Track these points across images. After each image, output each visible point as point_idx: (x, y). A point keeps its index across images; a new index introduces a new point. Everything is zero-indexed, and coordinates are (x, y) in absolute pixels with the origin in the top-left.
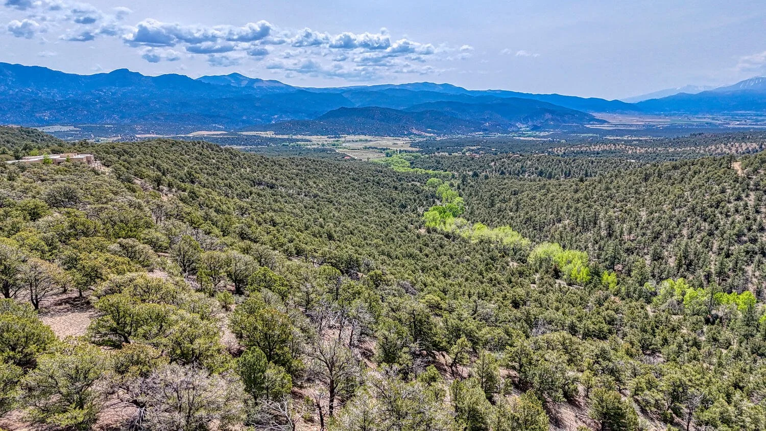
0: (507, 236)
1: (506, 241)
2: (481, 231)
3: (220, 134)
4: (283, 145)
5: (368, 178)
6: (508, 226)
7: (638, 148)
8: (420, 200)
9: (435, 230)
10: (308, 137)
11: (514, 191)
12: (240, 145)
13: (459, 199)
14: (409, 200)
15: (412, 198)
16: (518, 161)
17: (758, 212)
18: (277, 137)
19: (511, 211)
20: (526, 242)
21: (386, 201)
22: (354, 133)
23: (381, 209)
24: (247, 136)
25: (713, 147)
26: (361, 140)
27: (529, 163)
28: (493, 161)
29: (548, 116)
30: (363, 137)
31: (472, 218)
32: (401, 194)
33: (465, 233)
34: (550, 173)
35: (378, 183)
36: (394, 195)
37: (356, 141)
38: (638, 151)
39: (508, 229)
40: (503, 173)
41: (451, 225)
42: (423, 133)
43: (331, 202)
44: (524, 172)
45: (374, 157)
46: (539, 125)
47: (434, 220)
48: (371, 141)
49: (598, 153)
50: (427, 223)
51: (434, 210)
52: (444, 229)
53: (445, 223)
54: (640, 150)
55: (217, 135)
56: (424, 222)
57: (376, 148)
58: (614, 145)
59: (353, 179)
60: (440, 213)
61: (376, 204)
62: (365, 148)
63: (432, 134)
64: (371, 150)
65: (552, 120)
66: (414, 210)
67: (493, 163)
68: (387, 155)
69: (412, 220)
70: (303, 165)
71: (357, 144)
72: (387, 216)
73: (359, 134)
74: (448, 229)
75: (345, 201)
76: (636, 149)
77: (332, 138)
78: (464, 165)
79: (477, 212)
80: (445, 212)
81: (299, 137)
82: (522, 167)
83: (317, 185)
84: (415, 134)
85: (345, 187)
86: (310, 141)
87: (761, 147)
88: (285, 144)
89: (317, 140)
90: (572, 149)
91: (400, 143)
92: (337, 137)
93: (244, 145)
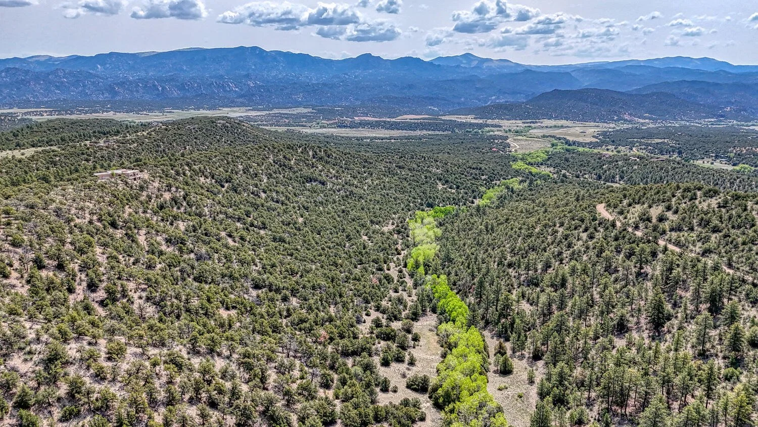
3: (421, 119)
22: (556, 118)
24: (443, 120)
26: (555, 126)
42: (636, 119)
55: (418, 119)
62: (544, 136)
63: (647, 120)
71: (548, 130)
73: (561, 119)
77: (527, 123)
84: (626, 120)
86: (500, 127)
88: (469, 130)
91: (591, 131)
92: (533, 123)
93: (432, 130)
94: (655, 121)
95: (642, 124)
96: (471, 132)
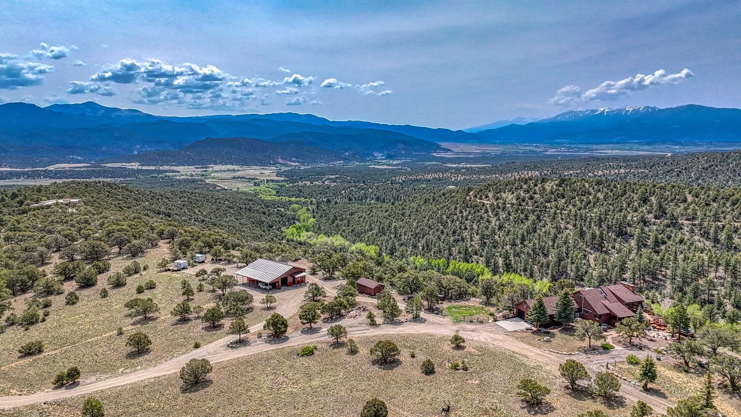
0: (338, 241)
1: (337, 243)
2: (323, 239)
3: (84, 167)
4: (152, 177)
5: (241, 206)
6: (339, 235)
7: (460, 176)
8: (284, 222)
9: (292, 241)
10: (175, 168)
11: (352, 213)
12: (107, 178)
13: (312, 220)
14: (274, 222)
15: (277, 220)
16: (362, 189)
17: (467, 219)
18: (144, 168)
19: (345, 226)
20: (347, 243)
21: (257, 223)
22: (221, 163)
23: (253, 228)
24: (112, 168)
25: (510, 175)
26: (229, 170)
27: (370, 190)
28: (344, 189)
29: (401, 146)
30: (230, 167)
31: (318, 231)
32: (268, 218)
33: (312, 241)
34: (384, 199)
35: (249, 210)
36: (263, 219)
37: (224, 171)
38: (459, 178)
39: (339, 237)
40: (350, 199)
41: (304, 236)
42: (289, 163)
43: (216, 225)
44: (366, 198)
45: (244, 187)
46: (393, 154)
47: (293, 234)
48: (238, 170)
49: (429, 181)
50: (287, 237)
51: (293, 227)
52: (299, 240)
53: (300, 236)
54: (460, 177)
56: (285, 236)
57: (244, 178)
58: (442, 173)
59: (229, 207)
60: (297, 229)
61: (250, 226)
62: (234, 178)
63: (297, 164)
64: (239, 179)
65: (404, 149)
66: (278, 229)
67: (344, 191)
68: (255, 184)
69: (276, 235)
70: (185, 197)
71: (225, 173)
72: (258, 233)
73: (226, 164)
74: (302, 239)
75: (226, 224)
76: (458, 176)
77: (200, 168)
78: (321, 193)
79: (322, 228)
80: (300, 229)
81: (167, 168)
82: (365, 194)
83: (202, 213)
84: (281, 164)
85: (224, 214)
86: (179, 172)
87: (541, 175)
88: (154, 175)
89: (185, 171)
90: (411, 177)
91: (267, 172)
92: (205, 167)
93: (110, 177)
94: (303, 164)
95: (295, 166)
96: (156, 177)
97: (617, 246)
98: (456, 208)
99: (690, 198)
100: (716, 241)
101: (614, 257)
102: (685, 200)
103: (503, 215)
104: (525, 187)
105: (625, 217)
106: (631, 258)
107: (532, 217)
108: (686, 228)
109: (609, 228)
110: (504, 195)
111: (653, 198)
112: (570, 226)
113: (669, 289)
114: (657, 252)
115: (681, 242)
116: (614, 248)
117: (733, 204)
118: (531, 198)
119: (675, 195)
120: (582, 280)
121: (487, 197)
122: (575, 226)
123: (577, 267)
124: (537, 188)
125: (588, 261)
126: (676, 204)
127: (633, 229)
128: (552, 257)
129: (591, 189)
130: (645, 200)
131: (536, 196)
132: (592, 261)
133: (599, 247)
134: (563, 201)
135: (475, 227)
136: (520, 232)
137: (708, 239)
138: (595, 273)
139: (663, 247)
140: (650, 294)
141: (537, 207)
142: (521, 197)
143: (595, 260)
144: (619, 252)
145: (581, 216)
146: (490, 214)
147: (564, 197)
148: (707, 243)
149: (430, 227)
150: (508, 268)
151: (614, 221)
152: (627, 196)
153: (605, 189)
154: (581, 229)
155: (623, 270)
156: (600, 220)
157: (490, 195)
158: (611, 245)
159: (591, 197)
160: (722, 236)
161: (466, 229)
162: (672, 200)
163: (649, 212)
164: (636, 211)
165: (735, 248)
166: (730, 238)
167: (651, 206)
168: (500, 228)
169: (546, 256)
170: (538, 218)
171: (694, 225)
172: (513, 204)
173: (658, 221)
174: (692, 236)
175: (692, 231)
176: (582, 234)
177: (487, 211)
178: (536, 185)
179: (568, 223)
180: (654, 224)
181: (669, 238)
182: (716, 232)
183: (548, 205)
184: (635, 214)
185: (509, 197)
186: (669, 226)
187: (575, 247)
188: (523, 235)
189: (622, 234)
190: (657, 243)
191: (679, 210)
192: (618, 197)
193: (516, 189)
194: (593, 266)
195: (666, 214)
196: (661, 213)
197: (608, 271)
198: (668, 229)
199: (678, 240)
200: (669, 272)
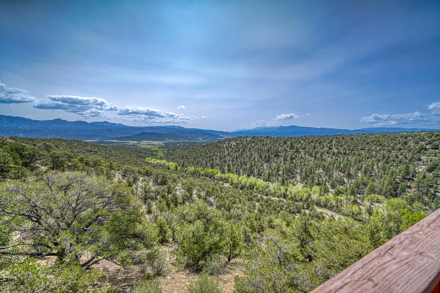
6: (165, 160)
10: (129, 142)
18: (118, 141)
29: (207, 136)
30: (149, 141)
37: (146, 143)
42: (169, 140)
45: (149, 147)
46: (205, 138)
48: (151, 142)
57: (151, 144)
63: (172, 141)
64: (149, 145)
65: (209, 137)
77: (138, 142)
81: (126, 141)
84: (167, 141)
89: (132, 143)
92: (140, 142)
94: (174, 141)
97: (275, 160)
98: (213, 148)
99: (302, 142)
100: (315, 157)
101: (274, 165)
102: (300, 143)
103: (230, 150)
104: (240, 139)
105: (278, 149)
106: (281, 165)
107: (241, 150)
108: (302, 153)
109: (272, 154)
110: (232, 143)
111: (288, 142)
112: (256, 153)
113: (298, 178)
114: (292, 163)
115: (301, 158)
116: (274, 161)
117: (319, 143)
118: (242, 143)
119: (297, 141)
120: (261, 175)
121: (225, 143)
122: (258, 153)
123: (259, 170)
124: (244, 140)
125: (264, 167)
126: (297, 144)
127: (281, 154)
128: (248, 166)
129: (265, 140)
130: (285, 143)
131: (244, 143)
132: (265, 167)
133: (268, 161)
134: (254, 144)
135: (218, 154)
136: (236, 155)
137: (312, 156)
138: (266, 172)
139: (294, 160)
140: (291, 181)
141: (244, 146)
142: (238, 143)
143: (266, 167)
144: (276, 163)
145: (261, 149)
146: (225, 149)
147: (254, 143)
148: (312, 158)
149: (201, 155)
150: (229, 171)
151: (274, 150)
152: (278, 141)
153: (270, 140)
154: (260, 154)
155: (278, 170)
156: (268, 151)
157: (226, 143)
158: (273, 160)
159: (265, 142)
160: (318, 155)
161: (215, 155)
162: (296, 143)
163: (287, 147)
164: (282, 147)
165: (324, 160)
166: (321, 156)
167: (288, 145)
168: (229, 154)
169: (246, 165)
170: (244, 150)
171: (306, 151)
172: (234, 146)
173: (291, 150)
174: (305, 156)
175: (305, 154)
176: (261, 156)
177: (224, 148)
178: (244, 139)
179: (256, 152)
180: (290, 151)
181: (296, 157)
182: (316, 154)
183: (248, 146)
184: (282, 148)
185: (234, 143)
186: (296, 152)
187: (258, 161)
188: (237, 157)
189: (277, 156)
190: (292, 159)
191: (299, 146)
192: (274, 142)
193: (236, 140)
194: (265, 169)
195: (294, 148)
196: (292, 147)
197: (272, 171)
198: (295, 153)
199: (300, 157)
200: (298, 171)
